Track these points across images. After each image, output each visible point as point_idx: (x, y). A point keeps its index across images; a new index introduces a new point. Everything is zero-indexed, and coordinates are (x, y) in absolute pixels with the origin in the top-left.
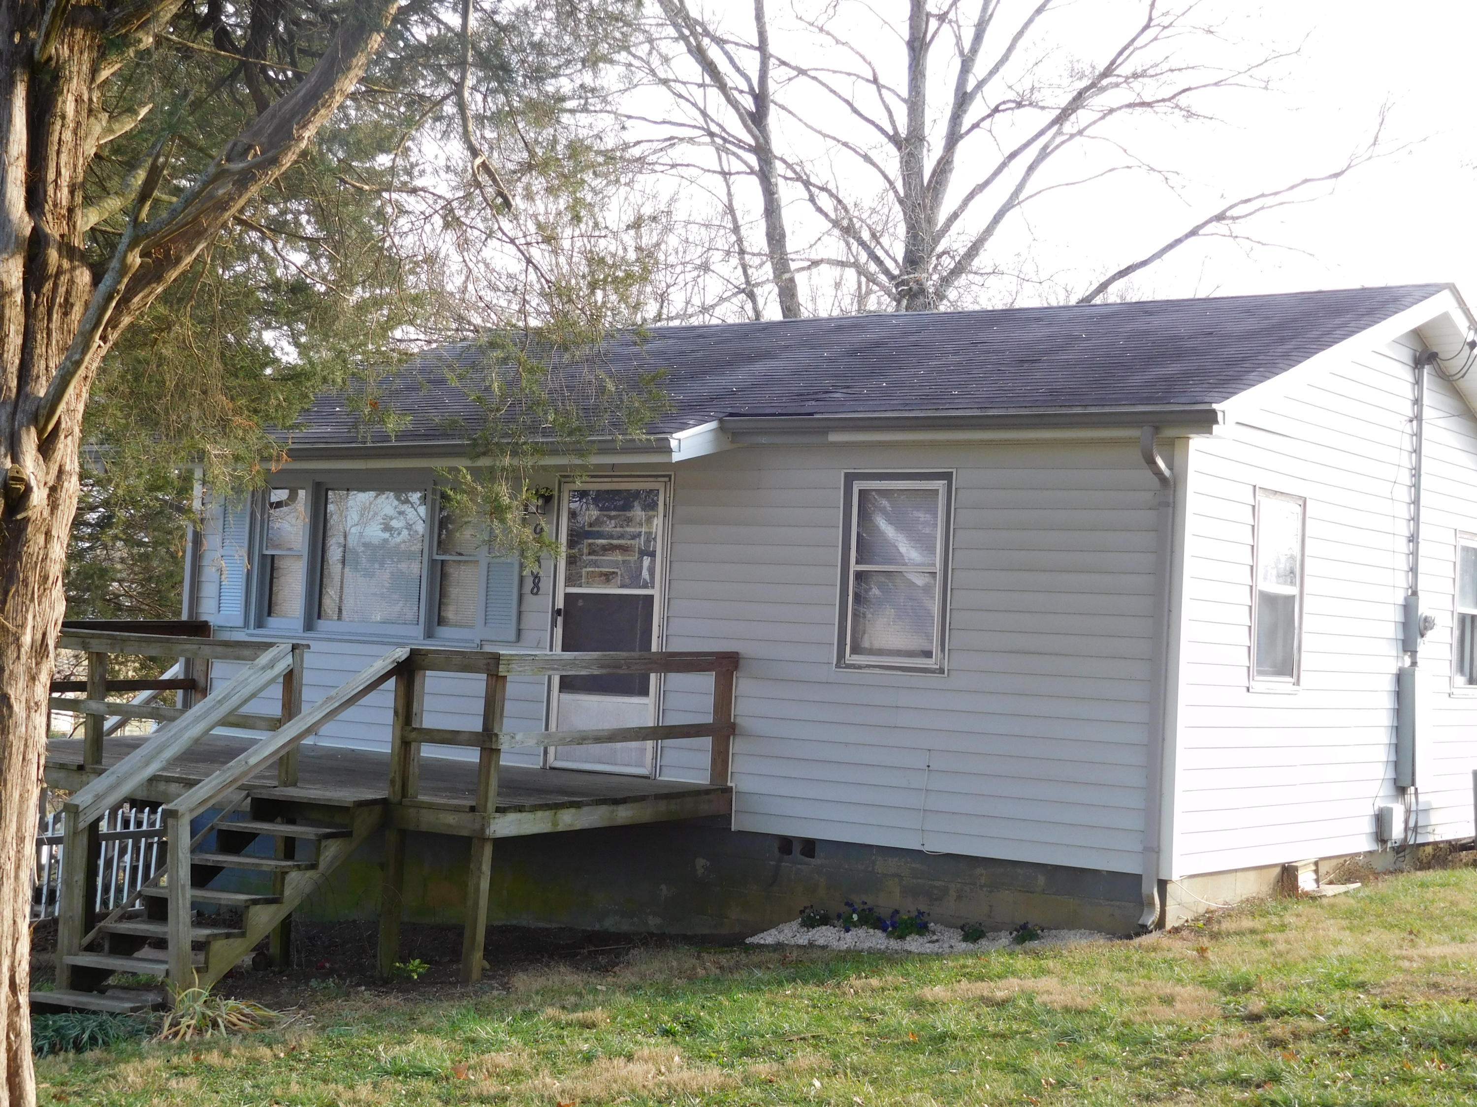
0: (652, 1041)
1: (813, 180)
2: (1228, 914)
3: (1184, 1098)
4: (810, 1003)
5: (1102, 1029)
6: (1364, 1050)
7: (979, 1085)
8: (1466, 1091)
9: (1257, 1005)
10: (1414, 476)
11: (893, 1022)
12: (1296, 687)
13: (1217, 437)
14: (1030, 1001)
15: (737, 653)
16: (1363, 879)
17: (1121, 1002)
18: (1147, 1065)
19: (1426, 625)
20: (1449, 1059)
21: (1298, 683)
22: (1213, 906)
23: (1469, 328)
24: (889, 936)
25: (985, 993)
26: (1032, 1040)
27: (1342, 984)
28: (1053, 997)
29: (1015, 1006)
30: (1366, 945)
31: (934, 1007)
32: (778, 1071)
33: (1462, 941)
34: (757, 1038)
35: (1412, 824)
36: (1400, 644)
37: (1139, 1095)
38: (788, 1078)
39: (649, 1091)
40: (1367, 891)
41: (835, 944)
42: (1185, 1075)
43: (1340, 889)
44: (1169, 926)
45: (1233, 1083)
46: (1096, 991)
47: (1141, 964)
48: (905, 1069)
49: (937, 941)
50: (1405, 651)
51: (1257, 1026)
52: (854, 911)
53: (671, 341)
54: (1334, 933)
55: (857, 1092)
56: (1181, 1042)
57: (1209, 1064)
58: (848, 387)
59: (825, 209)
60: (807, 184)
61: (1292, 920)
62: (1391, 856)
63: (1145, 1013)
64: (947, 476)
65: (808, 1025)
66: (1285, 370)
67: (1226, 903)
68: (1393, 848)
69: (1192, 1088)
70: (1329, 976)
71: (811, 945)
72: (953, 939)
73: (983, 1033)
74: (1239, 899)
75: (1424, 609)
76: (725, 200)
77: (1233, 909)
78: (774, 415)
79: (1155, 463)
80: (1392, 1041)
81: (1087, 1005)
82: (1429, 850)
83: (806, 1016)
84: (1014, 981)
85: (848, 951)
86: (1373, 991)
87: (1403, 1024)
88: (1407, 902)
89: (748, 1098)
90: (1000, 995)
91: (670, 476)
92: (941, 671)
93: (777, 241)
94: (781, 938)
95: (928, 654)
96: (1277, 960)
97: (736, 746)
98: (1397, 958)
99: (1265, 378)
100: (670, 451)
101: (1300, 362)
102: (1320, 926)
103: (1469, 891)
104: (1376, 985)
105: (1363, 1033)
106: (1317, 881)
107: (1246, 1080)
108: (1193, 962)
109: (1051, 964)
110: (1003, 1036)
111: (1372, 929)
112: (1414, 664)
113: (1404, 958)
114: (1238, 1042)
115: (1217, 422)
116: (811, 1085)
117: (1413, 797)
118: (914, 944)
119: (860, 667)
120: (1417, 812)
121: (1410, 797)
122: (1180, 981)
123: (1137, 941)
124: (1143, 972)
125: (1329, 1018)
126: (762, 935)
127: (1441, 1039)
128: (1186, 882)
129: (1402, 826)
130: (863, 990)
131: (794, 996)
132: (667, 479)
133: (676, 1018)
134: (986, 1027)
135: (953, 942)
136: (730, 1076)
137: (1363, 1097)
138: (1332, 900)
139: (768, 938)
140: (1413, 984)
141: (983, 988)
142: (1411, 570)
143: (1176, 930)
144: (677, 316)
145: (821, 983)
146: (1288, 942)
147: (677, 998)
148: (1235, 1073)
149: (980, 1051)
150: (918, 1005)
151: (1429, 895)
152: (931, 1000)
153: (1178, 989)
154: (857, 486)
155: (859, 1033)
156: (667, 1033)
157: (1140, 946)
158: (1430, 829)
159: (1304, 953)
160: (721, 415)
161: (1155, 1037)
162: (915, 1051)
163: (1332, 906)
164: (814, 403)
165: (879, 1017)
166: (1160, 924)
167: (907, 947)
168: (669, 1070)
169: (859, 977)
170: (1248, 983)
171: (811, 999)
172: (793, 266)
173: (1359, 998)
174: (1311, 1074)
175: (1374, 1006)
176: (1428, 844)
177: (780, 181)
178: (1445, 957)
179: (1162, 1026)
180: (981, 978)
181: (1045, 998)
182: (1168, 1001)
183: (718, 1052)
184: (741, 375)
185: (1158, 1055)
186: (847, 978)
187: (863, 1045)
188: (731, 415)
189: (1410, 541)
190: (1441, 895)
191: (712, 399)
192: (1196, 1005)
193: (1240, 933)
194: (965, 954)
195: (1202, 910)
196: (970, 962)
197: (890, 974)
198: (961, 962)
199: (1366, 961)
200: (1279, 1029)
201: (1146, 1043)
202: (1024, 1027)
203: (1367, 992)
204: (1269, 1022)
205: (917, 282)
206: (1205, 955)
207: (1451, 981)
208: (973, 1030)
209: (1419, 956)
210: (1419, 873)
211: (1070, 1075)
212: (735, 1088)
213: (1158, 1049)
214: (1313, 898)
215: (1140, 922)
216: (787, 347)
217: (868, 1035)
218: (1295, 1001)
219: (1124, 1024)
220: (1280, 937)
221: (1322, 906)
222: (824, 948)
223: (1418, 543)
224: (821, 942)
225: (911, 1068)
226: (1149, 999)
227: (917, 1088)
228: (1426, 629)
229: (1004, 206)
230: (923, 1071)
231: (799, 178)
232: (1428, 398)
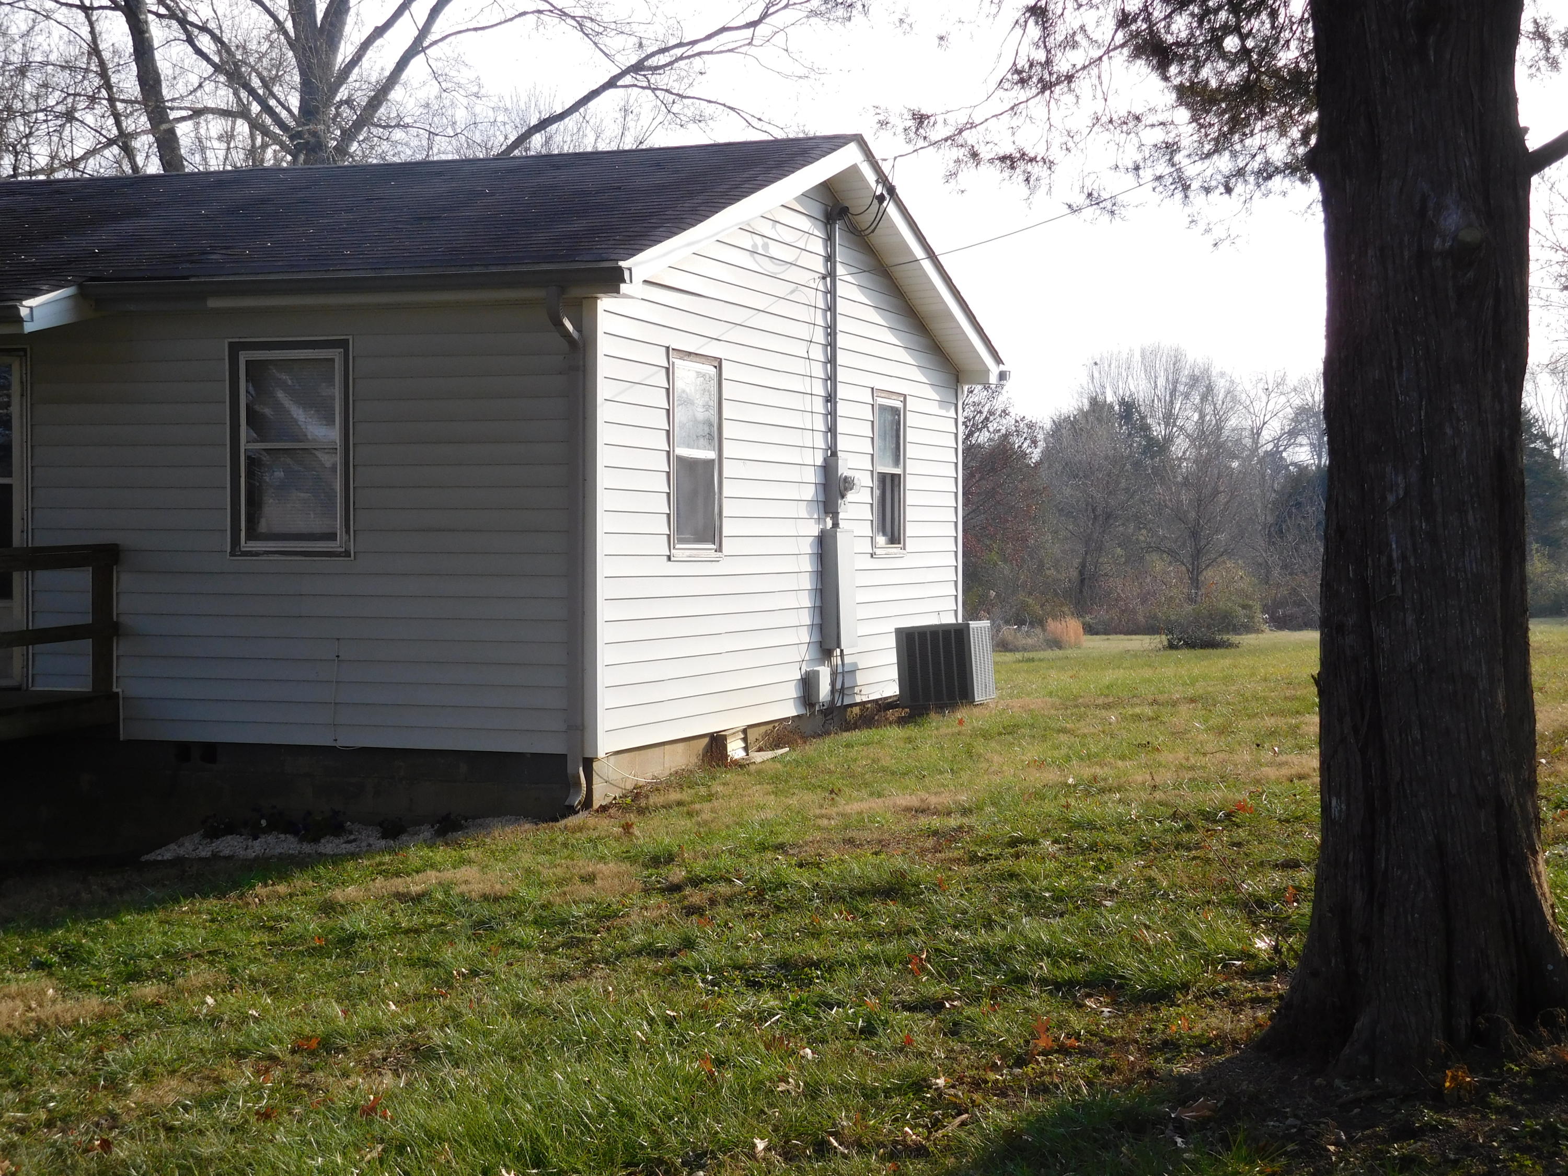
0: (24, 975)
1: (192, 18)
2: (657, 787)
3: (597, 974)
4: (209, 917)
5: (520, 913)
6: (778, 909)
7: (387, 983)
8: (870, 939)
9: (677, 874)
10: (830, 334)
11: (298, 928)
12: (719, 554)
13: (626, 296)
14: (447, 893)
15: (117, 545)
16: (789, 743)
17: (542, 885)
18: (563, 945)
19: (847, 485)
20: (857, 910)
21: (720, 549)
22: (642, 781)
23: (877, 182)
24: (301, 841)
25: (401, 890)
26: (447, 932)
27: (762, 847)
28: (470, 887)
29: (431, 899)
30: (788, 807)
31: (343, 909)
32: (167, 992)
33: (880, 796)
34: (145, 960)
35: (838, 686)
36: (821, 506)
37: (553, 976)
38: (177, 999)
39: (15, 1029)
40: (794, 755)
41: (241, 853)
42: (601, 951)
43: (769, 755)
44: (596, 805)
45: (649, 954)
46: (517, 876)
47: (565, 845)
48: (307, 975)
49: (355, 840)
50: (826, 512)
51: (677, 896)
52: (262, 817)
53: (20, 198)
54: (759, 798)
55: (254, 1005)
56: (600, 919)
57: (624, 938)
58: (227, 248)
59: (205, 50)
60: (183, 22)
61: (720, 789)
62: (819, 719)
63: (565, 894)
64: (344, 344)
65: (204, 940)
66: (693, 225)
67: (654, 777)
68: (820, 711)
69: (607, 964)
70: (750, 840)
71: (215, 856)
72: (371, 836)
73: (395, 930)
74: (667, 772)
75: (843, 470)
76: (88, 37)
77: (661, 782)
78: (143, 278)
79: (563, 325)
80: (804, 897)
81: (506, 891)
82: (856, 710)
83: (203, 931)
84: (432, 874)
85: (257, 858)
86: (791, 852)
87: (816, 880)
88: (830, 763)
89: (129, 1024)
90: (415, 889)
91: (25, 350)
92: (347, 554)
93: (152, 87)
94: (181, 852)
95: (332, 536)
96: (701, 829)
97: (120, 648)
98: (817, 817)
99: (672, 234)
100: (20, 320)
101: (708, 217)
102: (745, 793)
103: (890, 747)
104: (793, 846)
105: (778, 892)
106: (746, 749)
107: (661, 950)
108: (617, 839)
109: (472, 853)
110: (417, 931)
111: (796, 791)
112: (836, 525)
113: (822, 816)
114: (656, 913)
115: (624, 281)
116: (204, 1003)
117: (839, 658)
118: (328, 846)
119: (257, 554)
120: (843, 673)
121: (836, 660)
122: (602, 858)
123: (562, 823)
124: (566, 852)
125: (748, 881)
126: (158, 852)
127: (851, 891)
128: (612, 758)
129: (828, 688)
130: (268, 897)
131: (192, 912)
132: (22, 353)
133: (53, 949)
134: (399, 923)
135: (371, 840)
136: (110, 1003)
137: (773, 954)
138: (759, 767)
139: (167, 853)
140: (829, 841)
141: (399, 884)
142: (830, 430)
143: (604, 809)
144: (42, 171)
145: (222, 895)
146: (713, 811)
147: (55, 927)
148: (650, 944)
149: (391, 948)
150: (329, 908)
151: (853, 753)
152: (342, 902)
153: (601, 866)
154: (243, 357)
155: (261, 943)
156: (40, 966)
157: (566, 827)
158: (857, 690)
159: (728, 820)
160: (80, 280)
161: (573, 916)
162: (322, 956)
163: (759, 772)
164: (188, 265)
165: (284, 925)
166: (588, 803)
167: (321, 849)
168: (40, 1005)
169: (266, 885)
170: (670, 855)
171: (209, 913)
172: (173, 115)
173: (777, 859)
174: (724, 937)
175: (790, 865)
176: (856, 704)
177: (151, 17)
178: (862, 812)
179: (582, 905)
180: (397, 874)
181: (464, 888)
182: (589, 879)
183: (100, 980)
184: (106, 235)
185: (576, 934)
186: (253, 887)
187: (265, 956)
188: (93, 279)
189: (827, 401)
190: (864, 754)
191: (70, 262)
192: (616, 881)
193: (667, 807)
194: (382, 851)
195: (629, 786)
196: (387, 858)
197: (299, 878)
198: (378, 859)
199: (788, 823)
200: (696, 897)
201: (564, 923)
202: (439, 920)
203: (785, 853)
204: (688, 891)
205: (314, 134)
206: (631, 831)
207: (866, 835)
208: (385, 928)
209: (838, 814)
210: (845, 734)
211: (483, 963)
212: (116, 1016)
213: (575, 929)
214: (742, 766)
215: (567, 803)
216: (160, 204)
217: (271, 944)
218: (715, 868)
219: (543, 907)
220: (707, 806)
221: (749, 774)
222: (228, 858)
223: (836, 403)
224: (227, 852)
225: (315, 973)
226: (571, 879)
227: (321, 993)
228: (846, 489)
229: (407, 52)
230: (329, 975)
231: (172, 15)
232: (841, 254)
